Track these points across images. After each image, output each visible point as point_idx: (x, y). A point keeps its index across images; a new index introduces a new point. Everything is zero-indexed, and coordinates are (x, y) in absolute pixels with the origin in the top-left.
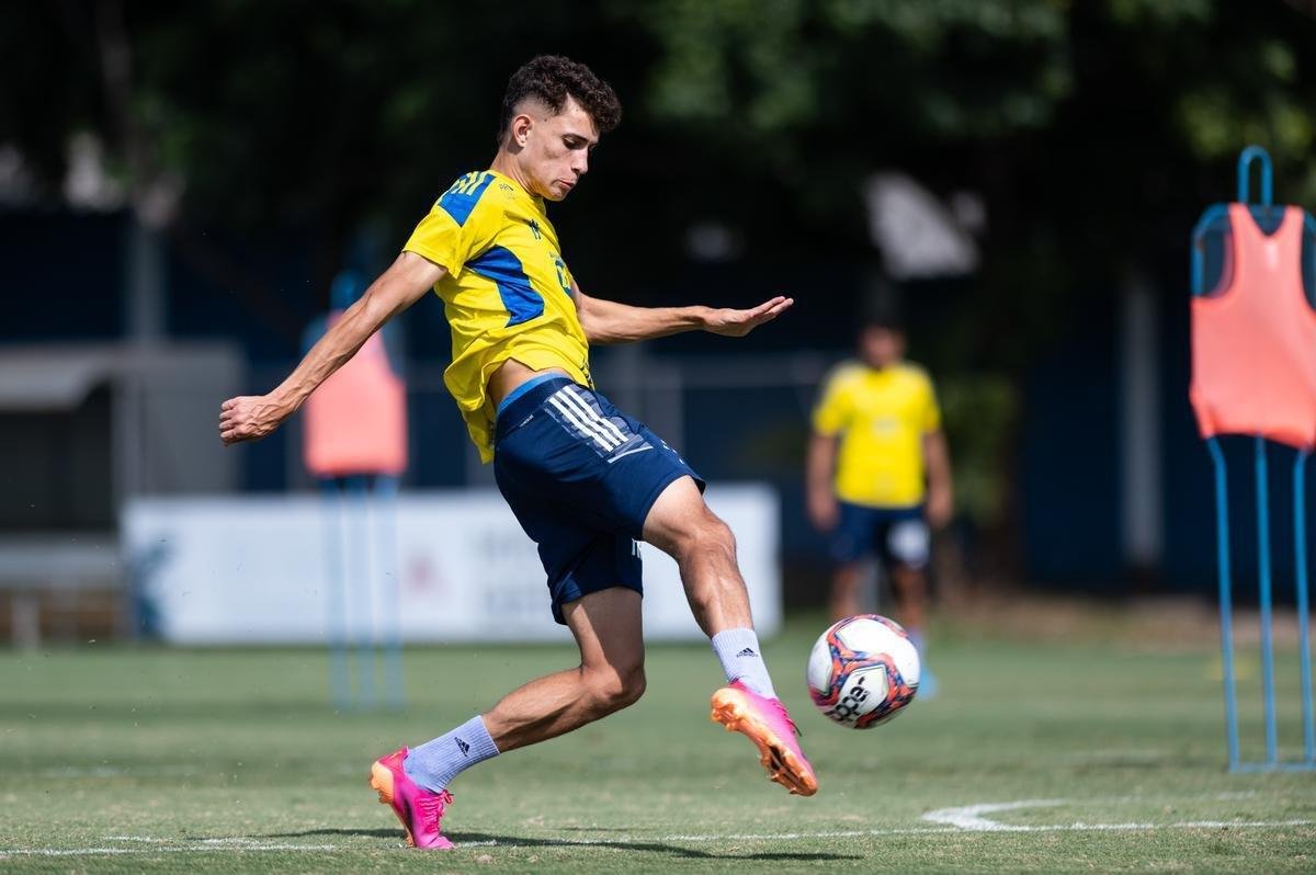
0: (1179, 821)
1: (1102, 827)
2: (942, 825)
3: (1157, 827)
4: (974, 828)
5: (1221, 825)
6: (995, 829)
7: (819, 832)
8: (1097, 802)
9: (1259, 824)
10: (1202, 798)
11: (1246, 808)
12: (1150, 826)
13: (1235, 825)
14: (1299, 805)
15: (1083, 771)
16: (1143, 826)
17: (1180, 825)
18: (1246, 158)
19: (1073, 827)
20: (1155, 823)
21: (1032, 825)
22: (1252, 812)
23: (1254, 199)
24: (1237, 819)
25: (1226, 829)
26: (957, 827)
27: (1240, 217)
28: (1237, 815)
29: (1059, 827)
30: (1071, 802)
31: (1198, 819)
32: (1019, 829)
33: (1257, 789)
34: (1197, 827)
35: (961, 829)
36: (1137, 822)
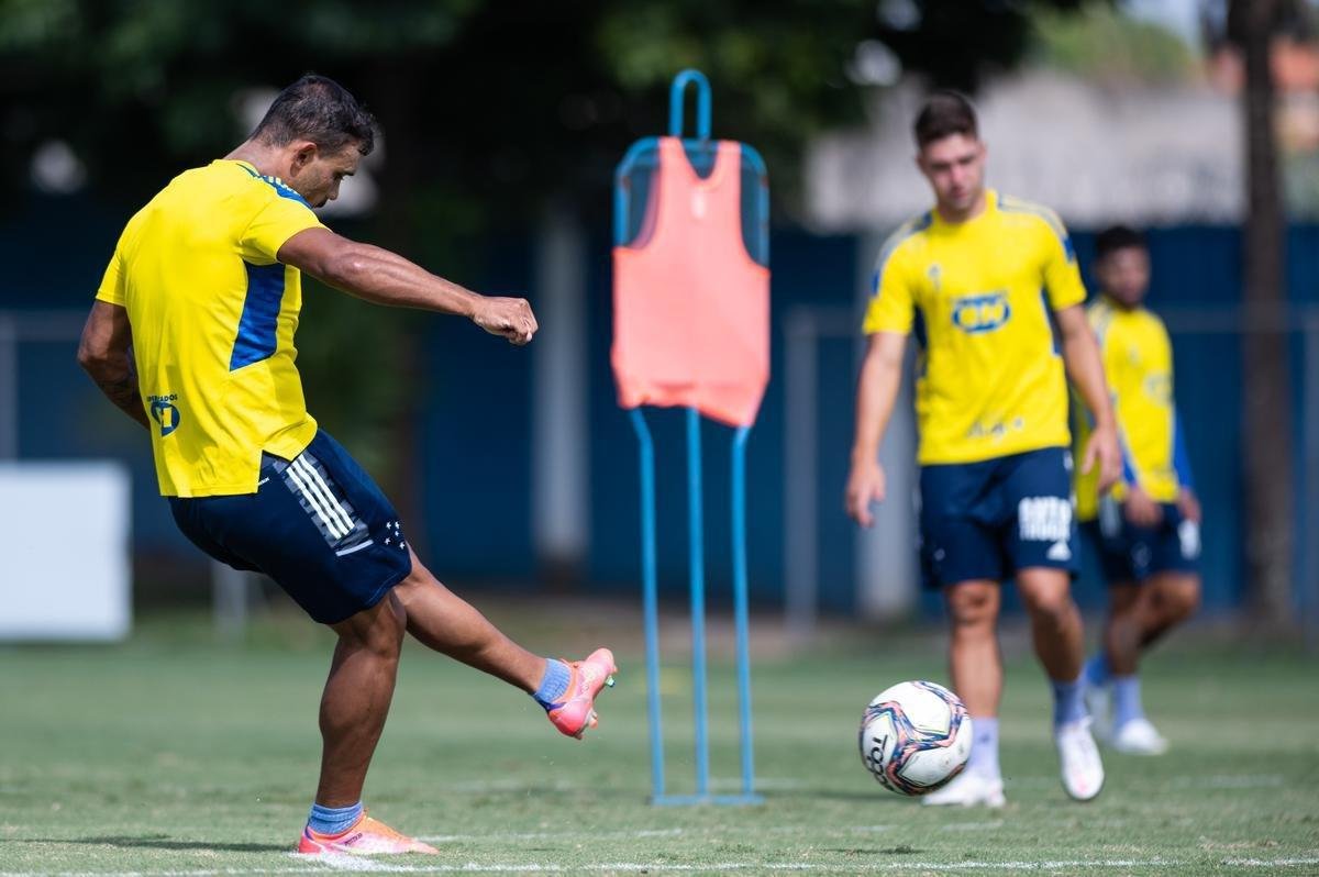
0: (591, 862)
1: (498, 868)
2: (312, 864)
3: (565, 869)
4: (349, 868)
5: (639, 867)
6: (374, 869)
7: (167, 870)
8: (495, 838)
9: (685, 867)
10: (620, 835)
11: (671, 849)
12: (555, 867)
13: (655, 867)
14: (732, 845)
15: (481, 802)
16: (547, 868)
17: (591, 866)
18: (680, 83)
19: (465, 868)
20: (562, 866)
21: (415, 865)
22: (677, 853)
23: (689, 132)
24: (658, 862)
25: (645, 872)
26: (330, 867)
27: (671, 150)
28: (660, 856)
29: (449, 868)
30: (466, 839)
31: (612, 861)
32: (401, 869)
33: (685, 825)
34: (611, 870)
35: (335, 869)
36: (540, 864)
